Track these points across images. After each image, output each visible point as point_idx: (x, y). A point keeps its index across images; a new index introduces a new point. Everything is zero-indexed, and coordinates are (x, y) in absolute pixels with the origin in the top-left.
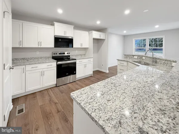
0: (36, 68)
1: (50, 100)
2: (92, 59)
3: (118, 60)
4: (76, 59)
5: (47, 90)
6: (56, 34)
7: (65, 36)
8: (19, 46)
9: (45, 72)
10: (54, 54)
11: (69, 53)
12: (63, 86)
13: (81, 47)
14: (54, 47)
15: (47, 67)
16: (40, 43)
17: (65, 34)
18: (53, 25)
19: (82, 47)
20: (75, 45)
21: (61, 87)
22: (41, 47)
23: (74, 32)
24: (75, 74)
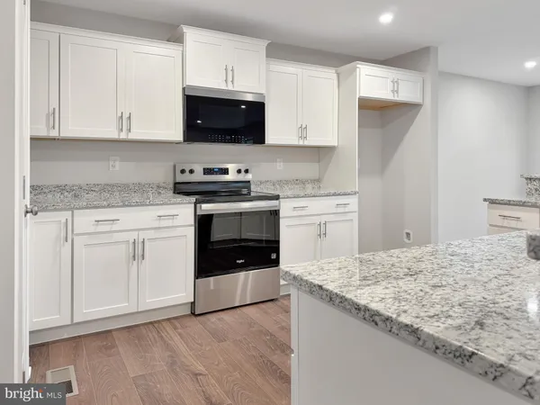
0: (115, 227)
1: (173, 362)
2: (353, 202)
3: (493, 202)
4: (277, 198)
5: (156, 325)
6: (190, 82)
7: (230, 88)
8: (48, 130)
9: (147, 244)
10: (183, 171)
11: (247, 171)
12: (221, 315)
13: (301, 143)
14: (181, 139)
15: (156, 224)
16: (124, 120)
17: (230, 79)
18: (177, 38)
19: (307, 143)
20: (273, 134)
21: (213, 318)
22: (132, 136)
23: (268, 70)
24: (276, 262)
